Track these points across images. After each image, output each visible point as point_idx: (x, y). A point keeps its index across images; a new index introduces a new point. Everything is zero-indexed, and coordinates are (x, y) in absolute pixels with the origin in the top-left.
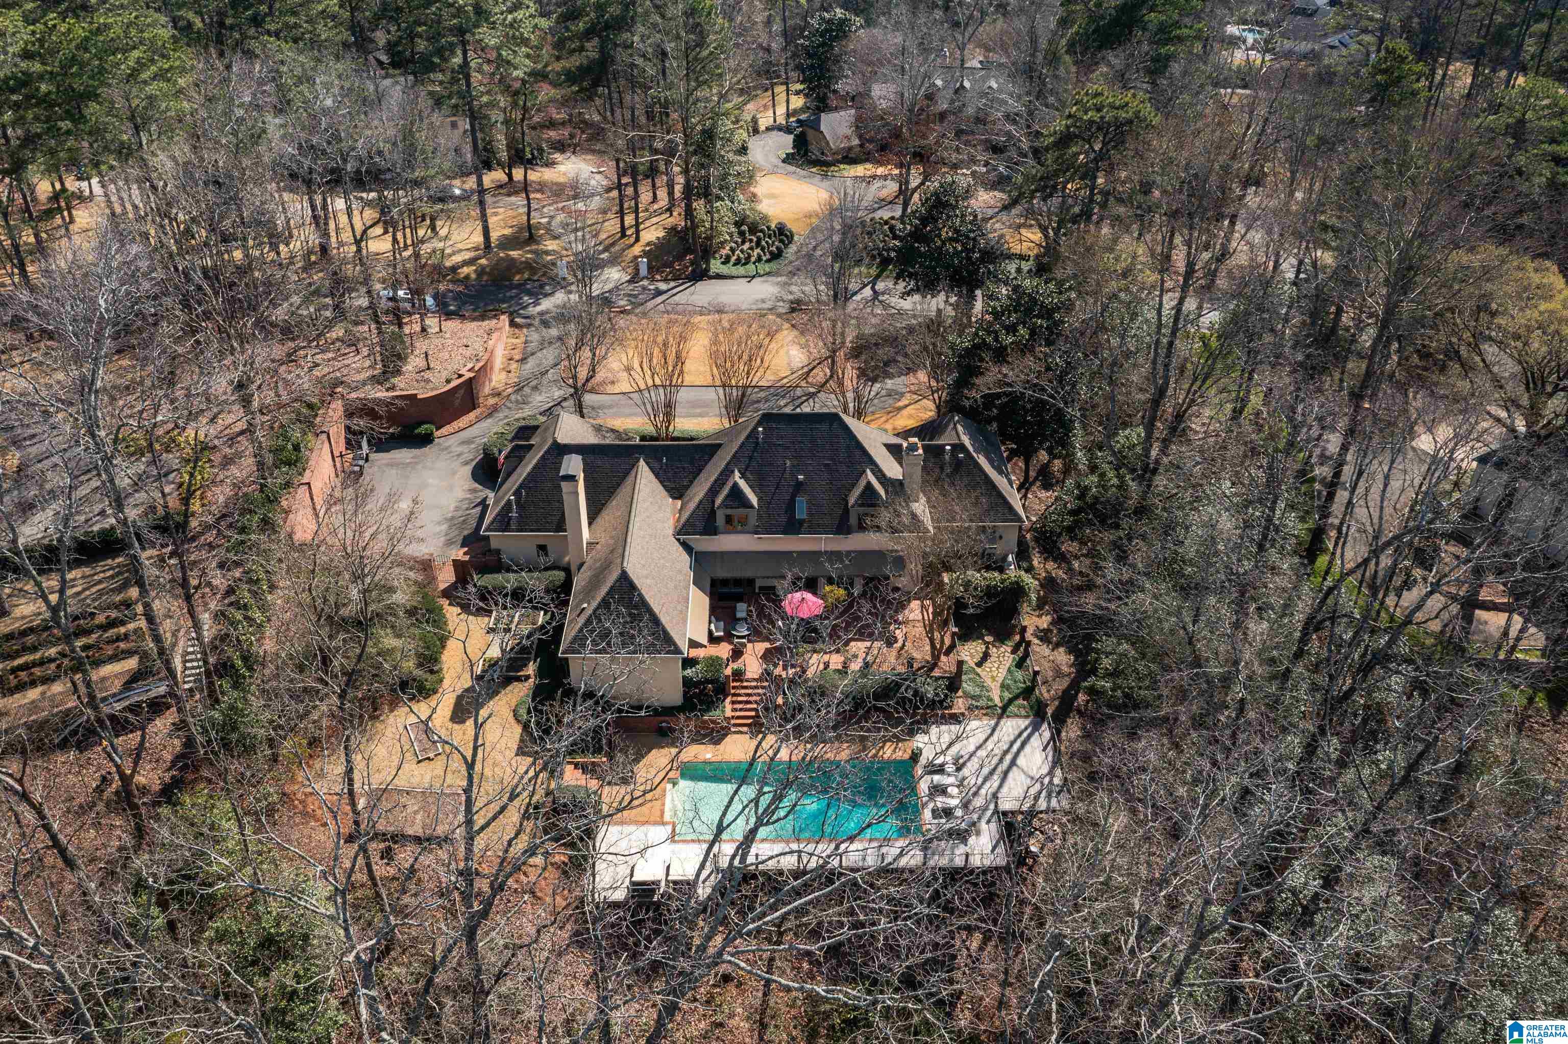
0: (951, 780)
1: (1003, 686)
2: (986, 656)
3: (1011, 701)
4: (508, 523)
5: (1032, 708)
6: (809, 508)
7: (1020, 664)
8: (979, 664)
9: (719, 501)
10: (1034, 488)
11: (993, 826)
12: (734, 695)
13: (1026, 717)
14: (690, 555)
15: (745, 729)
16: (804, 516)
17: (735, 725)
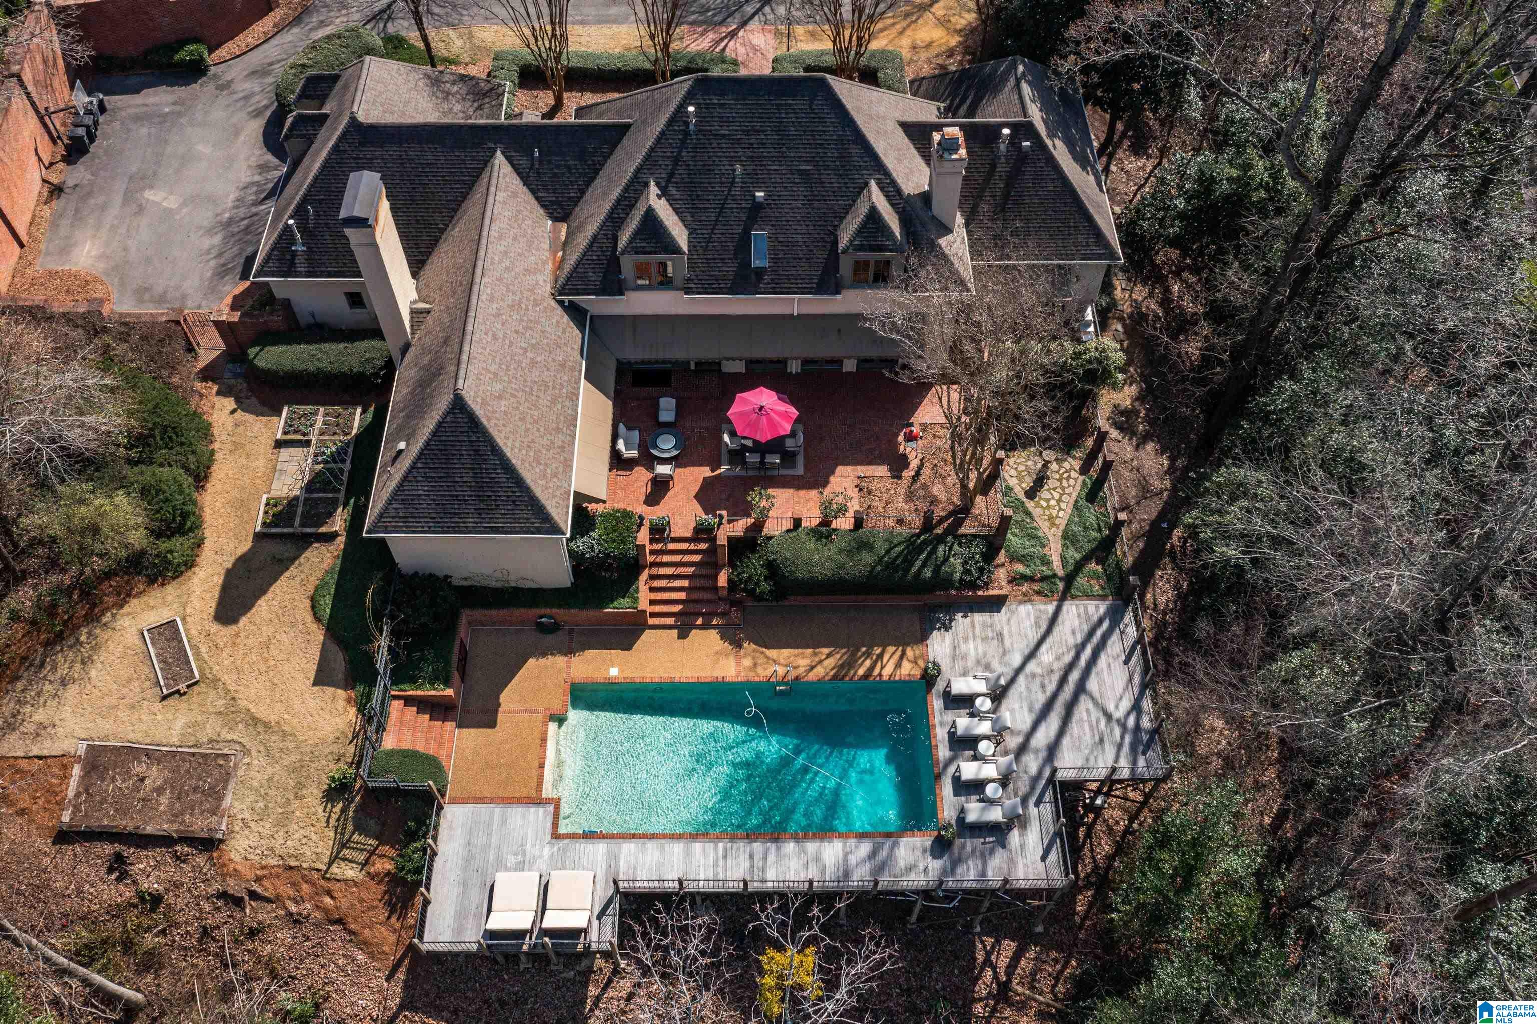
0: (984, 728)
1: (1065, 536)
2: (1040, 481)
3: (1079, 567)
4: (292, 264)
5: (1109, 578)
6: (772, 249)
7: (1093, 494)
8: (1031, 494)
9: (624, 238)
10: (1120, 154)
11: (1047, 809)
12: (654, 564)
13: (1103, 598)
14: (581, 327)
15: (670, 621)
16: (765, 263)
17: (653, 615)
